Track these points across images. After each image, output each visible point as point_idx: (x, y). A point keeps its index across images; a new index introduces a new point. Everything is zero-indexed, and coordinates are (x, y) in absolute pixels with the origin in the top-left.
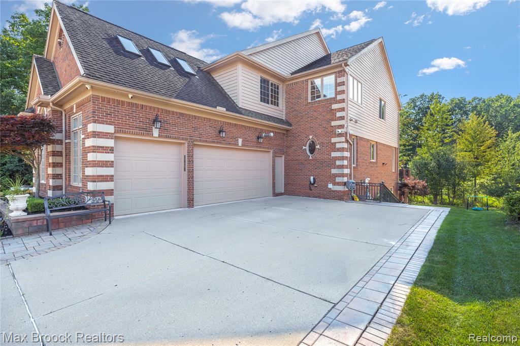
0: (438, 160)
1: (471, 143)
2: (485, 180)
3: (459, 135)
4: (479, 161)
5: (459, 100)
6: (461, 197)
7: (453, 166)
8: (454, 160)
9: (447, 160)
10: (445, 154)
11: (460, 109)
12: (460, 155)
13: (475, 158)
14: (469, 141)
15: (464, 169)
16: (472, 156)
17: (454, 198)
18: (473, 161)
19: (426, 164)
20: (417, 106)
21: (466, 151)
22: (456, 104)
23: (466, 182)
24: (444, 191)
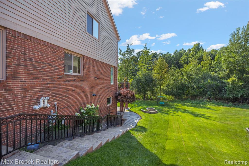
0: (146, 78)
1: (159, 70)
2: (164, 87)
3: (154, 66)
4: (162, 79)
5: (155, 53)
6: (155, 96)
7: (152, 80)
8: (152, 78)
9: (149, 78)
10: (148, 74)
11: (155, 57)
12: (155, 76)
13: (160, 77)
14: (158, 69)
15: (156, 82)
16: (159, 76)
17: (152, 96)
18: (160, 78)
19: (140, 79)
20: (140, 55)
21: (157, 74)
22: (154, 55)
23: (157, 89)
24: (148, 93)
